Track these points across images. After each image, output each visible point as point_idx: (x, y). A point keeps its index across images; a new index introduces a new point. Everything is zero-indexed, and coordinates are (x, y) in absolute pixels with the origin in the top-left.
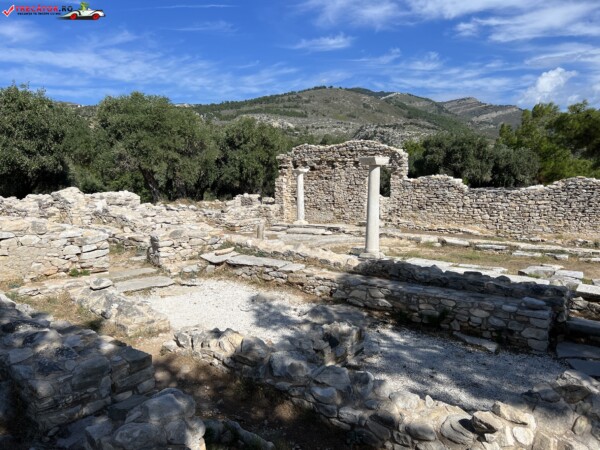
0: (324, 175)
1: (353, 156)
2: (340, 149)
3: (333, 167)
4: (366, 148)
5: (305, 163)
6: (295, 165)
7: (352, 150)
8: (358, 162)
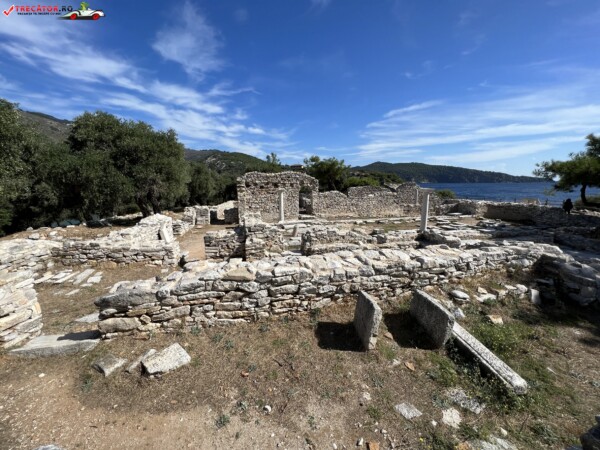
0: (272, 192)
1: (290, 181)
2: (282, 176)
4: (298, 176)
5: (256, 184)
6: (248, 185)
7: (289, 177)
8: (293, 184)
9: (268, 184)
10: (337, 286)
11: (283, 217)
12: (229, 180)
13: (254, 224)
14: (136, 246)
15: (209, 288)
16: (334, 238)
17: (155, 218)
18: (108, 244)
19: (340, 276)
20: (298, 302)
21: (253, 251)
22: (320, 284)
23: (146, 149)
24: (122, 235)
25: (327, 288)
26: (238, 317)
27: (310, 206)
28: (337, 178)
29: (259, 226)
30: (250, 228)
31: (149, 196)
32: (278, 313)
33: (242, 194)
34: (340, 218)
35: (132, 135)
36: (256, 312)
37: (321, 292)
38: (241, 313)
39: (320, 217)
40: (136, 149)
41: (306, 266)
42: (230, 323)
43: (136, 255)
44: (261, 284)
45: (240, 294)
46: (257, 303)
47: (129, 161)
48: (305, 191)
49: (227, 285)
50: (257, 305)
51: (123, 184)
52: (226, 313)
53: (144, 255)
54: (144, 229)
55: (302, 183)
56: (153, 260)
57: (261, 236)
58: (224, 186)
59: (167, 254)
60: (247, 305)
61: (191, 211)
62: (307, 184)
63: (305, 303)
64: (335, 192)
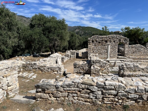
0: (104, 44)
1: (113, 39)
2: (109, 37)
3: (107, 42)
4: (118, 37)
5: (97, 41)
6: (93, 42)
7: (113, 38)
8: (115, 41)
9: (102, 41)
10: (139, 95)
11: (109, 57)
12: (85, 39)
13: (95, 59)
14: (48, 66)
15: (76, 86)
16: (137, 69)
17: (56, 54)
18: (39, 64)
19: (141, 90)
20: (117, 100)
21: (94, 72)
22: (129, 93)
23: (54, 27)
24: (44, 61)
25: (133, 95)
26: (87, 102)
27: (124, 52)
28: (140, 38)
29: (98, 60)
30: (93, 61)
31: (54, 46)
32: (106, 104)
33: (90, 46)
34: (141, 59)
35: (49, 22)
36: (95, 101)
37: (130, 97)
38: (89, 100)
39: (129, 58)
40: (51, 27)
41: (122, 82)
42: (83, 104)
43: (48, 69)
44: (99, 88)
45: (89, 91)
46: (96, 97)
47: (48, 32)
48: (121, 44)
49: (83, 86)
50: (96, 98)
51: (46, 41)
52: (82, 99)
53: (51, 69)
54: (51, 59)
55: (120, 40)
56: (54, 72)
57: (98, 65)
58: (82, 42)
59: (59, 70)
60: (91, 97)
61: (68, 52)
62: (122, 40)
63: (120, 101)
64: (139, 45)
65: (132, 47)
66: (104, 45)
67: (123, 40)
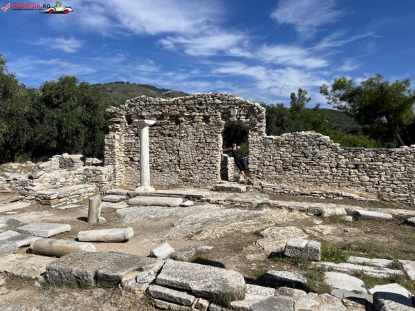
0: (167, 132)
3: (178, 122)
4: (218, 101)
6: (130, 122)
7: (201, 104)
8: (209, 117)
9: (162, 117)
62: (237, 115)
64: (308, 133)
65: (279, 145)
66: (169, 135)
67: (242, 113)
